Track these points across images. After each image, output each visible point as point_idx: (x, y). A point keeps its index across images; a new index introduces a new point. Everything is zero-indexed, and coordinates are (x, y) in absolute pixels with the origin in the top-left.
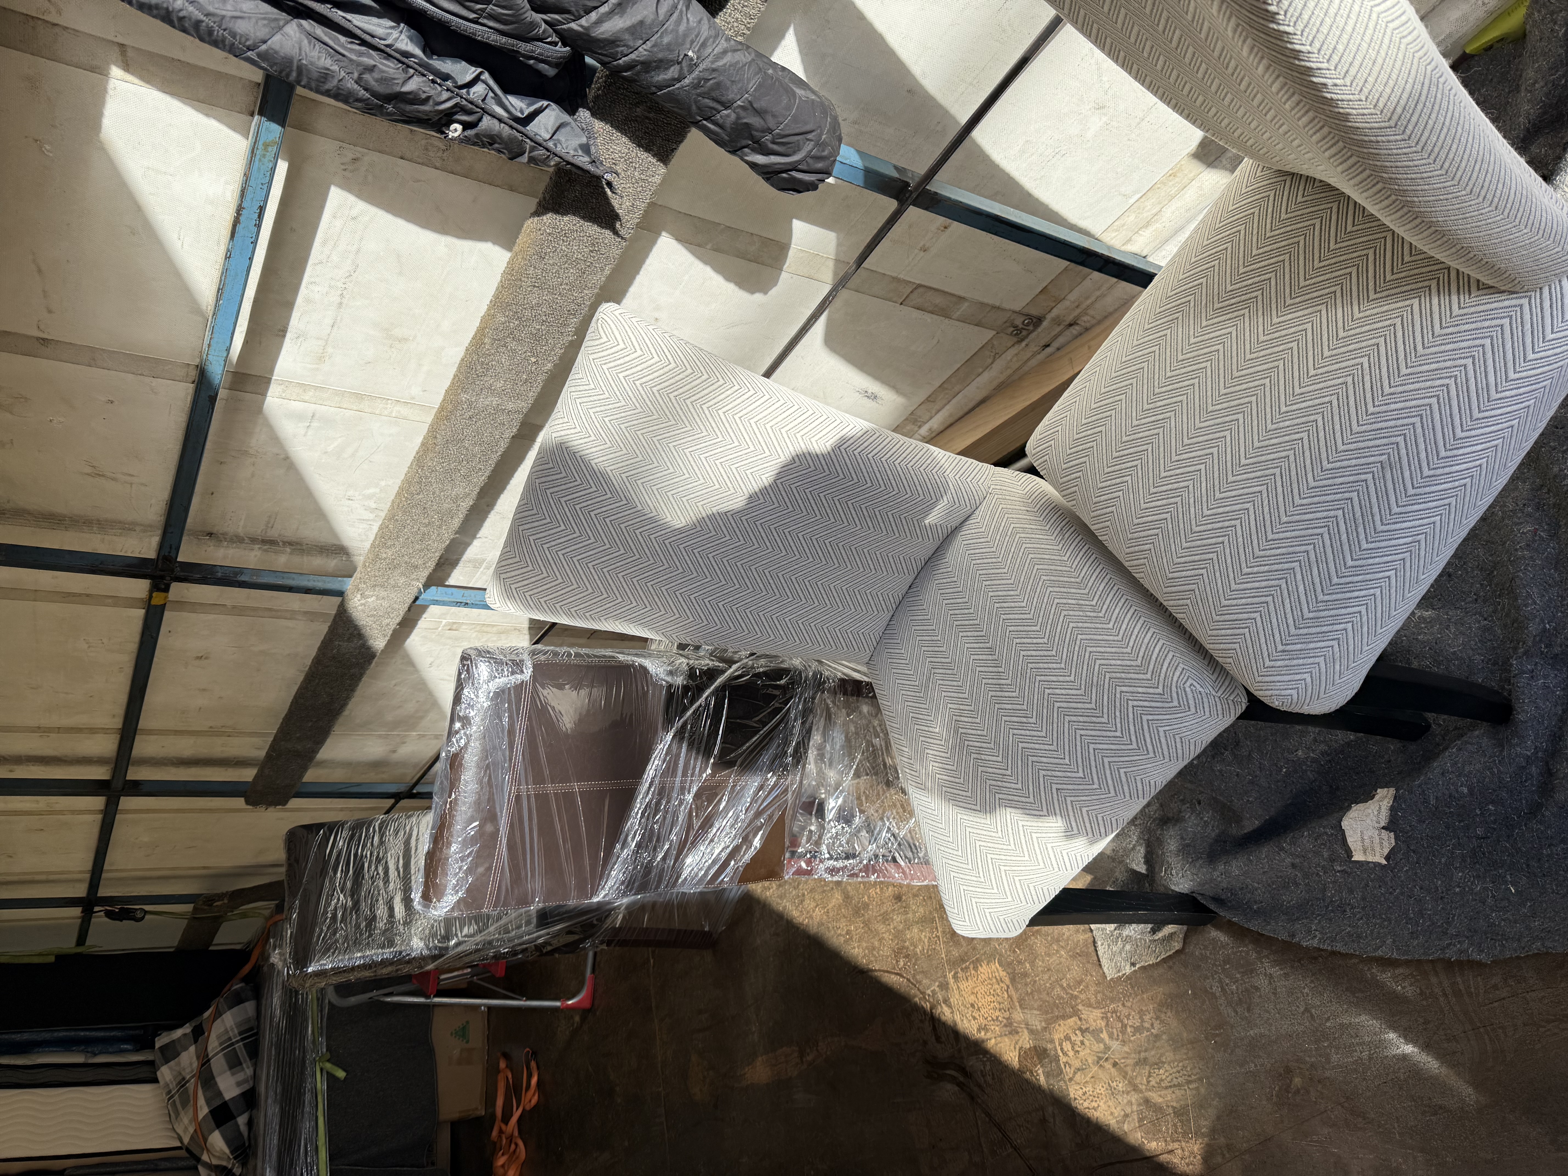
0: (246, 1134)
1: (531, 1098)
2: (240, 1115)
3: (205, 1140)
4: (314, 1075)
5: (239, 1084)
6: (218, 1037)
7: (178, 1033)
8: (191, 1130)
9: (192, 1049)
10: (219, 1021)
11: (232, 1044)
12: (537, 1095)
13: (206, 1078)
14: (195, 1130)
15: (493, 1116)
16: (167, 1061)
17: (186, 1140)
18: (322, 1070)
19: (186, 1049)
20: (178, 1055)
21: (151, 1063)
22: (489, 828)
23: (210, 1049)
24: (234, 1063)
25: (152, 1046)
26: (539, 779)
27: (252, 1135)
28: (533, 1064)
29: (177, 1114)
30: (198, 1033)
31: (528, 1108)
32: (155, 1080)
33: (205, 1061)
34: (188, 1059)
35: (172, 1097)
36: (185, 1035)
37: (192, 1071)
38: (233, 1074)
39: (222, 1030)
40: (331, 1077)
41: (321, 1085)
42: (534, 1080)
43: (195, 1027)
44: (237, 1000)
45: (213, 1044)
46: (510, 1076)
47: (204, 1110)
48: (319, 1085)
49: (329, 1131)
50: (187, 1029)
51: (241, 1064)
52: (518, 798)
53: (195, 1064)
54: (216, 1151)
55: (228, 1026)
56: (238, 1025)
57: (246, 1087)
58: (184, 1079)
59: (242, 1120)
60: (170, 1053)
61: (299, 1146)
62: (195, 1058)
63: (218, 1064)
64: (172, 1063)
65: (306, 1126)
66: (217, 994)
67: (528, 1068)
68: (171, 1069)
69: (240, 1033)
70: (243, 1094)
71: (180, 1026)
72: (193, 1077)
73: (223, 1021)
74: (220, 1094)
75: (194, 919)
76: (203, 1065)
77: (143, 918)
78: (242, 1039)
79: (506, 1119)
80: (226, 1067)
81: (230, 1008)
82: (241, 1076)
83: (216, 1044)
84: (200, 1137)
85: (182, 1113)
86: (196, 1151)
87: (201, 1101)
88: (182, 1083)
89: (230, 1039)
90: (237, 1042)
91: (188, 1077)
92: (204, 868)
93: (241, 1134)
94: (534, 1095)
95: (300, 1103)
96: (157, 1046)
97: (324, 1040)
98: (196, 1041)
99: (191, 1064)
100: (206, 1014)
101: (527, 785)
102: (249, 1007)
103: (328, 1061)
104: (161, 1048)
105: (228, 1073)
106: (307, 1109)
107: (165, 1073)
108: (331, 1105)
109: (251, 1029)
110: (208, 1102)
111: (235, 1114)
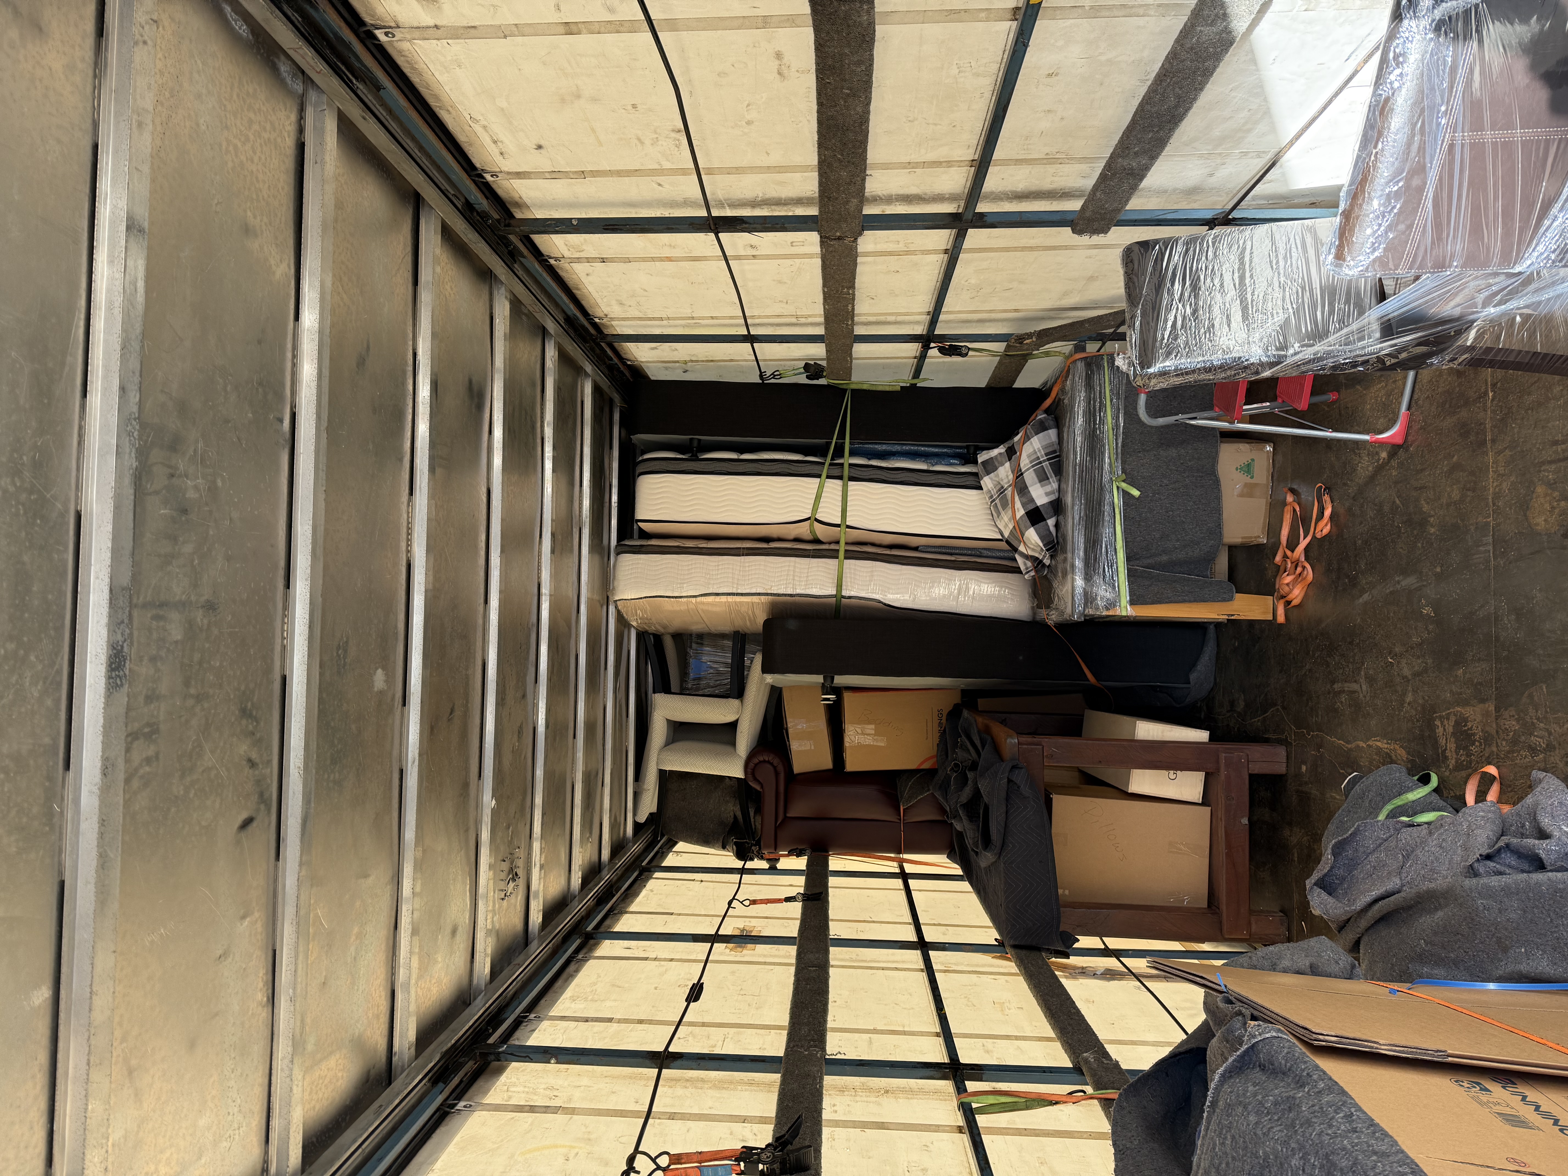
0: (1054, 534)
1: (1324, 528)
2: (1049, 518)
3: (1023, 535)
4: (1112, 492)
5: (1047, 494)
6: (1029, 456)
7: (995, 452)
8: (1011, 526)
9: (1007, 464)
10: (1028, 443)
11: (1040, 463)
12: (1329, 525)
13: (1022, 488)
14: (1014, 527)
15: (1278, 544)
16: (988, 473)
17: (1006, 534)
18: (1118, 488)
19: (1002, 464)
20: (996, 469)
21: (976, 474)
22: (1416, 182)
23: (1022, 465)
24: (1043, 478)
25: (975, 462)
26: (1477, 125)
27: (1059, 535)
28: (1326, 498)
29: (999, 514)
30: (1011, 453)
31: (1318, 536)
32: (980, 488)
33: (1019, 475)
34: (1005, 472)
35: (994, 500)
36: (1000, 454)
37: (1009, 482)
38: (1042, 486)
39: (1031, 450)
40: (1126, 494)
41: (1117, 500)
42: (1328, 512)
43: (1009, 448)
44: (1042, 428)
45: (1025, 462)
46: (1298, 509)
47: (1021, 512)
48: (1116, 500)
49: (1126, 538)
50: (1001, 449)
51: (1048, 479)
52: (1451, 146)
53: (1011, 477)
54: (1032, 544)
55: (1036, 448)
56: (1044, 448)
57: (1053, 497)
58: (1002, 487)
59: (1051, 522)
60: (990, 467)
61: (1101, 546)
62: (1010, 472)
63: (1030, 477)
64: (992, 475)
65: (1106, 531)
66: (1023, 422)
67: (1320, 501)
68: (991, 479)
69: (1046, 455)
70: (1051, 503)
71: (997, 447)
72: (1010, 486)
73: (1031, 443)
74: (1032, 500)
75: (1005, 356)
76: (1017, 478)
77: (966, 354)
78: (1048, 459)
79: (1292, 545)
80: (1036, 479)
81: (1037, 434)
82: (1048, 488)
83: (1027, 461)
84: (1019, 532)
85: (1003, 513)
86: (1014, 543)
87: (1018, 504)
88: (1002, 491)
89: (1038, 458)
90: (1044, 461)
91: (1006, 486)
92: (1016, 311)
93: (1050, 532)
94: (1326, 525)
95: (1101, 513)
96: (980, 460)
97: (1120, 464)
98: (1010, 459)
99: (1007, 476)
100: (1016, 439)
101: (1463, 132)
102: (1052, 433)
103: (1123, 481)
104: (982, 463)
105: (1039, 485)
106: (1107, 518)
107: (987, 482)
108: (1126, 518)
109: (1055, 452)
110: (1024, 505)
111: (1045, 516)
